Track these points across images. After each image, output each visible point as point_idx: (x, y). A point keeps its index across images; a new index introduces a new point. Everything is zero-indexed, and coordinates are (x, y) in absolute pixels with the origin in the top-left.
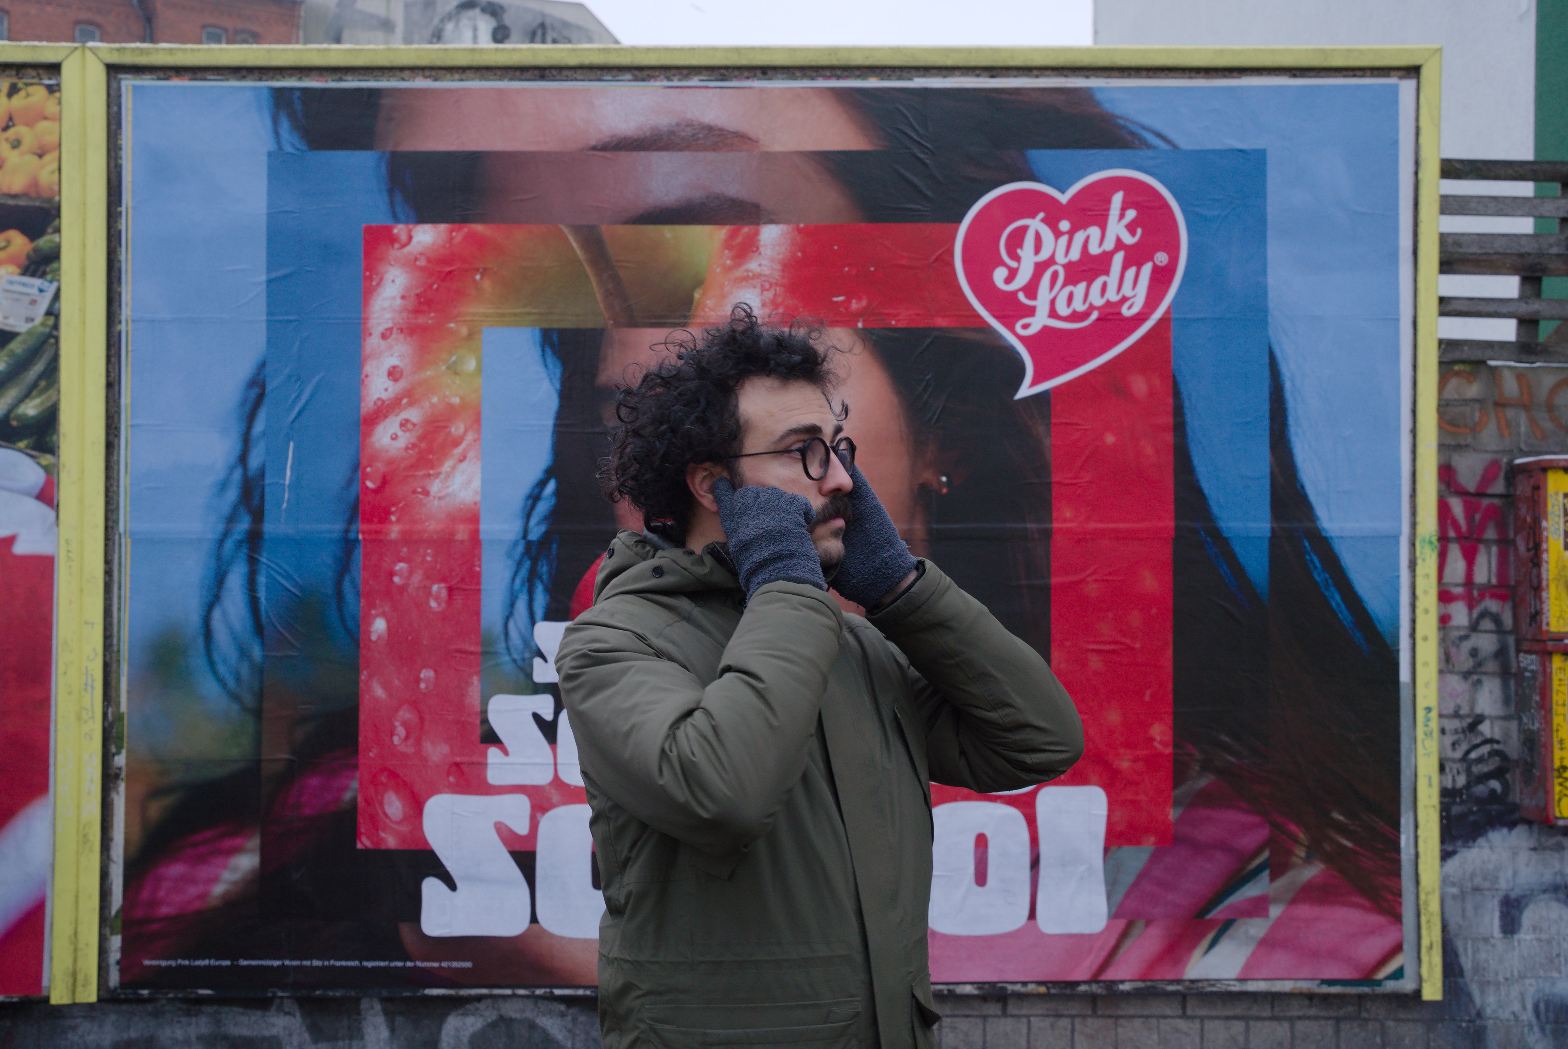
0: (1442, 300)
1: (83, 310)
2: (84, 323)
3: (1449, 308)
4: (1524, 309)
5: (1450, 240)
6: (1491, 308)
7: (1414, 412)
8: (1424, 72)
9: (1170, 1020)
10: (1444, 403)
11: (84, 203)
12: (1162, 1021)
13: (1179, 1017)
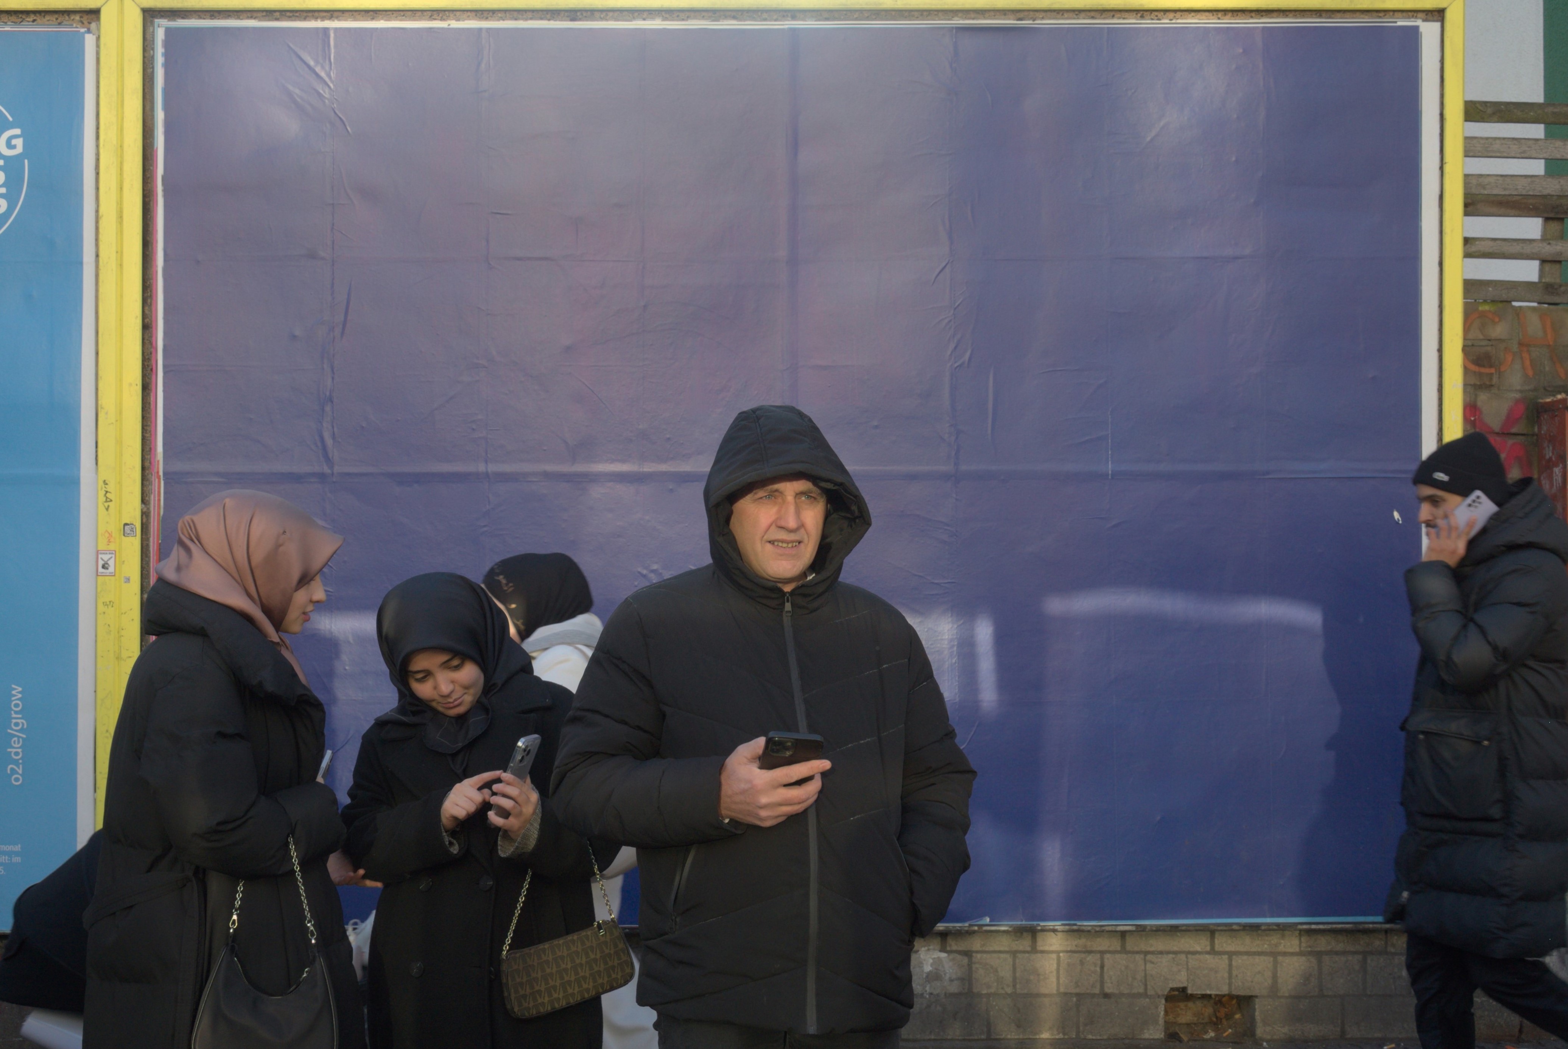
0: (1467, 241)
1: (120, 253)
2: (121, 265)
3: (1473, 249)
4: (1548, 250)
5: (1474, 181)
6: (1516, 249)
7: (1440, 350)
8: (1448, 15)
9: (1197, 956)
10: (1470, 343)
11: (121, 146)
12: (1190, 956)
13: (1208, 953)
